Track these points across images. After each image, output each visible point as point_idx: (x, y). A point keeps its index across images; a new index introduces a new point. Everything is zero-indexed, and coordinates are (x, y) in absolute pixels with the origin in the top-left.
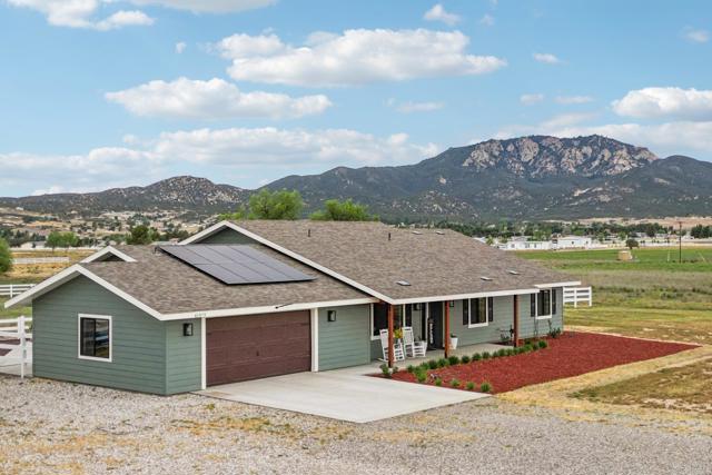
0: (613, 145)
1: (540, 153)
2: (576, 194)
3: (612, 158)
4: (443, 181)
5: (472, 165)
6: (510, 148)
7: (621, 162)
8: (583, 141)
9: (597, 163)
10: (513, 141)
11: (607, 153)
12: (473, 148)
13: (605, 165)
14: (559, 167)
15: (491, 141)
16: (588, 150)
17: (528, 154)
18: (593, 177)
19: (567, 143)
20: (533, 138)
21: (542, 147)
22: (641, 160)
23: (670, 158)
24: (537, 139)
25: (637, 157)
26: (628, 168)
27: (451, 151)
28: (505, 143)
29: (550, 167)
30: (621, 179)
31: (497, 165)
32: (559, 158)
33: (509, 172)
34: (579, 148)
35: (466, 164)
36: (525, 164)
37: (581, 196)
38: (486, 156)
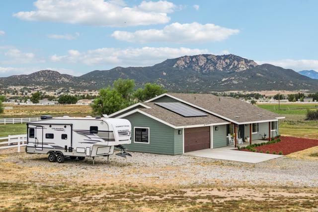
0: (239, 59)
1: (207, 62)
2: (223, 80)
3: (238, 64)
4: (165, 74)
5: (177, 67)
6: (194, 60)
7: (242, 66)
8: (226, 57)
9: (231, 67)
10: (195, 56)
11: (236, 62)
12: (178, 59)
13: (235, 67)
14: (215, 68)
15: (186, 56)
16: (228, 61)
17: (202, 63)
18: (230, 73)
19: (219, 57)
20: (204, 55)
21: (207, 59)
22: (251, 66)
23: (263, 65)
24: (206, 56)
25: (249, 64)
26: (245, 69)
27: (168, 60)
28: (192, 57)
29: (211, 68)
30: (242, 74)
31: (188, 67)
32: (215, 64)
33: (194, 70)
34: (224, 60)
35: (174, 66)
36: (201, 67)
37: (225, 81)
38: (183, 63)
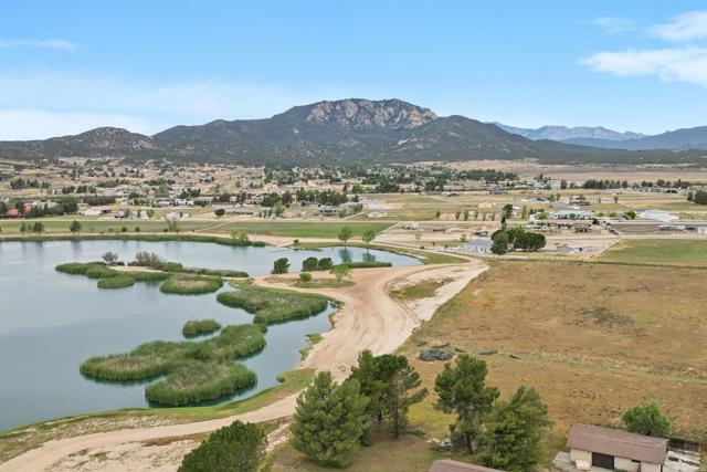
0: (408, 107)
1: (359, 111)
2: (400, 143)
3: (408, 116)
4: (296, 132)
5: (314, 120)
6: (338, 107)
7: (416, 119)
8: (387, 103)
9: (398, 119)
10: (339, 102)
11: (405, 112)
12: (312, 106)
13: (405, 121)
14: (373, 123)
15: (324, 102)
16: (391, 110)
17: (351, 111)
18: (398, 130)
19: (377, 104)
20: (352, 100)
21: (360, 107)
22: (427, 118)
24: (356, 101)
25: (424, 115)
26: (420, 124)
27: (296, 109)
28: (334, 104)
29: (367, 122)
30: (419, 131)
31: (331, 119)
32: (373, 115)
33: (340, 125)
34: (384, 108)
35: (309, 119)
36: (349, 119)
37: (403, 145)
38: (322, 113)
